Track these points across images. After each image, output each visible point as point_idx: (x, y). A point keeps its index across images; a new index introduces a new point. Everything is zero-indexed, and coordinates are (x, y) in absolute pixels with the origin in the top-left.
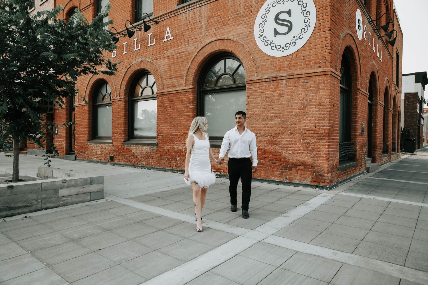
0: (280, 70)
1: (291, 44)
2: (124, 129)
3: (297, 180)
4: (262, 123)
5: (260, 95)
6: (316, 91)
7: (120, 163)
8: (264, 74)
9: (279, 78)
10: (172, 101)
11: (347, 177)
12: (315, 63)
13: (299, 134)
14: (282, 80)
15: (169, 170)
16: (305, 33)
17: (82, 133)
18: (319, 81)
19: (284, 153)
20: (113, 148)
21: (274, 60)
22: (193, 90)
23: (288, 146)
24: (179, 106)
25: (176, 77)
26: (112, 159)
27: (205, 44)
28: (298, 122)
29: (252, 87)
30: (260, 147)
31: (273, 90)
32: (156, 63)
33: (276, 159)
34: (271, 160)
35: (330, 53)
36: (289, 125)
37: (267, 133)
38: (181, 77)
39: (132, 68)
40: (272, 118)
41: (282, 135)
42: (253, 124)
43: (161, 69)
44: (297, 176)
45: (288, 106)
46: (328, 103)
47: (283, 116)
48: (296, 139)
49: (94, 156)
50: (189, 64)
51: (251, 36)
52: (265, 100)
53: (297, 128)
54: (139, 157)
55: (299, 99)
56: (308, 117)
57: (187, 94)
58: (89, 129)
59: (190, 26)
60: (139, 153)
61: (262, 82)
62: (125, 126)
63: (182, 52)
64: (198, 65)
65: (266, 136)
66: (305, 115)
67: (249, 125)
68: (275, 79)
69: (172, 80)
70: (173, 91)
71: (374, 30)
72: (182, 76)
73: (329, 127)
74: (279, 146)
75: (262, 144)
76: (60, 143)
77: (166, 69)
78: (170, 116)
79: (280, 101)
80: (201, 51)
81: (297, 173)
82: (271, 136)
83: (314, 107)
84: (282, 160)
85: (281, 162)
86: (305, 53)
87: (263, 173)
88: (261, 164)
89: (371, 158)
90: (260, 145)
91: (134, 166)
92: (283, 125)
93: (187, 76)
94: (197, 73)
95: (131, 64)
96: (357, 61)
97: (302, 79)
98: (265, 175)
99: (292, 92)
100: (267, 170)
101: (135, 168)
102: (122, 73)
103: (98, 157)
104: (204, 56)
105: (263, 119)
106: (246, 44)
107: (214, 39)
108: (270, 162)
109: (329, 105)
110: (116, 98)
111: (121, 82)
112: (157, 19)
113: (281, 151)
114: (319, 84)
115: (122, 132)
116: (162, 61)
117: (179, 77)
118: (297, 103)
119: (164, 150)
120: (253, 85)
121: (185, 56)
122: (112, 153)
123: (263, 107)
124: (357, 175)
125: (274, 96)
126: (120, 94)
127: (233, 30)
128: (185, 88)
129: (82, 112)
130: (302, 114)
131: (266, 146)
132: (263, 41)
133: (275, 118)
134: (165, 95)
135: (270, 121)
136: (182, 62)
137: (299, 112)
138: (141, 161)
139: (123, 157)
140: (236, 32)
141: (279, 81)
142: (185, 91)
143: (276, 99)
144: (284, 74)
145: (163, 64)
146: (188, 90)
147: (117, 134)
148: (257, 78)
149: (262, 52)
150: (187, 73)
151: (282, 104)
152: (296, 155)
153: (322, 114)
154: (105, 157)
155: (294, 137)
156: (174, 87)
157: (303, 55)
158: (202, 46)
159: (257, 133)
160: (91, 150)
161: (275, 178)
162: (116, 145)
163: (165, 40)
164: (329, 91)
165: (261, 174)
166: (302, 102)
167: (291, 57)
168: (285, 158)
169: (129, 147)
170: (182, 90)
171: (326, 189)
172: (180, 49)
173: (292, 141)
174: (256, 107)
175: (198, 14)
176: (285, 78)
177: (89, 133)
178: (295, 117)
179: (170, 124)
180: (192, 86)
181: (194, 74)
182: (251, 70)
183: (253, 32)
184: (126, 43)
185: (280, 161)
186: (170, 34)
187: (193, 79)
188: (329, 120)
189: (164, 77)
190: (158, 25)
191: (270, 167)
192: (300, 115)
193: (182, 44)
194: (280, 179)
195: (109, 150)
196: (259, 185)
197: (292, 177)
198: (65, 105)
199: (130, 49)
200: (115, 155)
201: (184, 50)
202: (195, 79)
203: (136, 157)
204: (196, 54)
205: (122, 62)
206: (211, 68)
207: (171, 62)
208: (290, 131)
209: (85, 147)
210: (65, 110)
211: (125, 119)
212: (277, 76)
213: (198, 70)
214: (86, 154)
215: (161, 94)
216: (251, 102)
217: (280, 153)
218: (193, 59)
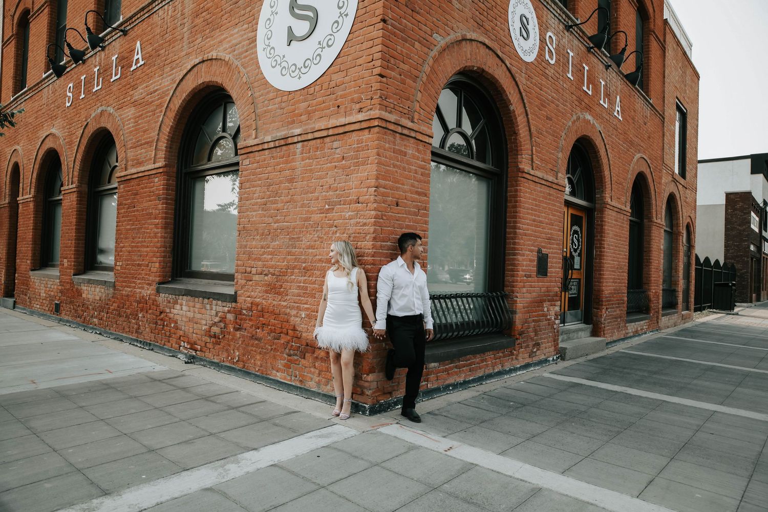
0: (293, 122)
1: (313, 59)
2: (75, 250)
3: (313, 383)
4: (259, 245)
5: (260, 179)
6: (352, 168)
7: (66, 318)
8: (267, 131)
9: (290, 141)
10: (136, 194)
11: (470, 375)
12: (353, 101)
14: (295, 145)
15: (127, 338)
16: (338, 31)
17: (24, 256)
18: (357, 144)
19: (294, 316)
20: (60, 287)
21: (285, 98)
22: (165, 169)
23: (300, 300)
24: (145, 205)
25: (145, 144)
26: (57, 309)
27: (185, 72)
28: (318, 242)
29: (247, 161)
30: (256, 300)
31: (281, 167)
32: (119, 116)
33: (281, 330)
34: (272, 331)
35: (381, 76)
37: (267, 267)
38: (149, 143)
39: (90, 126)
40: (277, 233)
41: (292, 274)
42: (246, 246)
43: (125, 127)
44: (313, 374)
46: (372, 198)
47: (294, 228)
49: (37, 303)
50: (162, 116)
51: (252, 48)
52: (266, 190)
54: (91, 307)
55: (322, 189)
56: (336, 232)
57: (156, 180)
58: (34, 247)
59: (168, 37)
60: (91, 300)
61: (263, 150)
62: (79, 244)
63: (155, 91)
64: (175, 117)
65: (266, 275)
66: (331, 226)
67: (240, 248)
69: (140, 151)
70: (138, 173)
72: (152, 142)
73: (373, 256)
74: (286, 298)
75: (259, 292)
77: (133, 127)
78: (133, 225)
79: (291, 192)
80: (180, 86)
81: (315, 367)
82: (274, 274)
83: (346, 208)
84: (290, 332)
85: (289, 338)
86: (337, 78)
87: (259, 360)
88: (256, 339)
89: (591, 326)
90: (256, 294)
91: (83, 326)
93: (158, 140)
94: (173, 134)
95: (89, 119)
97: (327, 140)
98: (261, 366)
99: (311, 170)
100: (265, 352)
101: (84, 330)
102: (77, 138)
103: (42, 305)
104: (183, 98)
105: (262, 234)
106: (245, 68)
107: (197, 61)
108: (270, 336)
109: (375, 201)
110: (67, 188)
111: (74, 155)
112: (126, 25)
113: (288, 310)
114: (357, 151)
115: (73, 256)
116: (127, 111)
117: (147, 143)
118: (318, 198)
119: (122, 295)
120: (249, 158)
121: (158, 99)
122: (58, 298)
123: (263, 208)
124: (515, 370)
125: (281, 182)
126: (73, 179)
127: (227, 38)
128: (153, 166)
129: (27, 215)
130: (327, 224)
131: (265, 297)
132: (269, 58)
133: (280, 233)
134: (129, 181)
135: (273, 240)
136: (154, 112)
137: (320, 219)
138: (92, 316)
139: (72, 307)
140: (229, 42)
141: (291, 146)
142: (154, 172)
143: (283, 189)
144: (297, 131)
145: (129, 118)
146: (158, 171)
147: (66, 260)
148: (256, 142)
149: (266, 83)
150: (158, 135)
151: (294, 201)
153: (361, 224)
154: (49, 306)
155: (311, 278)
156: (141, 163)
157: (333, 84)
158: (181, 77)
159: (252, 267)
160: (34, 290)
161: (278, 374)
162: (64, 282)
163: (134, 67)
164: (374, 167)
165: (256, 362)
166: (326, 196)
167: (311, 90)
168: (294, 329)
169: (79, 287)
170: (149, 170)
171: (364, 413)
172: (152, 84)
173: (306, 288)
174: (253, 208)
175: (180, 8)
176: (300, 139)
177: (34, 255)
178: (314, 230)
179: (133, 242)
180: (165, 161)
181: (168, 136)
182: (247, 123)
183: (255, 40)
184: (85, 76)
185: (287, 334)
186: (140, 56)
187: (166, 147)
188: (375, 239)
189: (129, 145)
190: (126, 37)
191: (270, 347)
192: (322, 227)
193: (155, 74)
194: (285, 379)
195: (55, 290)
196: (238, 388)
197: (306, 374)
198: (7, 201)
199: (89, 89)
200: (61, 302)
201: (157, 86)
202: (170, 148)
203: (88, 308)
204: (171, 94)
205: (78, 116)
206: (203, 125)
207: (139, 111)
208: (304, 265)
209: (26, 283)
210: (7, 209)
211: (78, 230)
212: (286, 134)
213: (175, 128)
214: (27, 298)
215: (123, 179)
216: (246, 195)
217: (286, 316)
218: (168, 104)
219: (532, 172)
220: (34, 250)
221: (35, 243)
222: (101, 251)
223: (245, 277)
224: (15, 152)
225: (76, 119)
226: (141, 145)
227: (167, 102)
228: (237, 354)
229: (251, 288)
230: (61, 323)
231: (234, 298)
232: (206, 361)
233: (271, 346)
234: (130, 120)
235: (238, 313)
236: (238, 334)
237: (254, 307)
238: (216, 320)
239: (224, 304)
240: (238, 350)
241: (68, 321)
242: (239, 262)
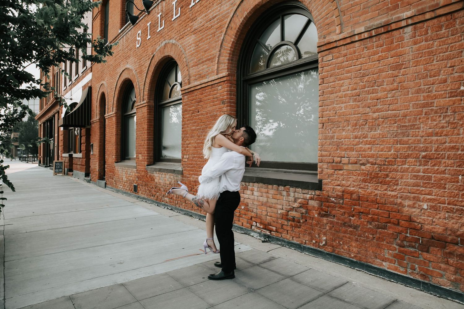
0: (396, 7)
2: (147, 148)
3: (445, 280)
4: (352, 135)
5: (348, 72)
7: (143, 196)
8: (357, 24)
9: (394, 26)
10: (200, 101)
13: (452, 161)
14: (401, 30)
15: (196, 215)
17: (111, 153)
19: (409, 206)
20: (137, 174)
22: (228, 78)
23: (418, 190)
24: (209, 109)
25: (206, 61)
26: (136, 189)
28: (448, 129)
29: (330, 57)
30: (349, 188)
31: (380, 56)
32: (181, 44)
33: (387, 220)
34: (373, 220)
36: (422, 137)
37: (365, 157)
38: (211, 60)
39: (155, 57)
40: (377, 122)
41: (404, 163)
42: (332, 137)
43: (187, 52)
44: (445, 270)
45: (418, 92)
47: (405, 116)
48: (444, 172)
49: (120, 184)
50: (223, 36)
52: (359, 81)
53: (447, 144)
54: (162, 189)
55: (453, 70)
57: (220, 87)
58: (117, 147)
60: (162, 184)
61: (353, 42)
62: (150, 143)
63: (214, 18)
64: (236, 34)
65: (363, 164)
67: (325, 139)
68: (382, 30)
69: (201, 67)
70: (201, 84)
72: (214, 58)
74: (395, 187)
75: (354, 181)
76: (95, 165)
77: (194, 50)
78: (197, 126)
79: (398, 80)
80: (240, 7)
81: (447, 263)
82: (375, 164)
84: (403, 222)
85: (400, 228)
87: (355, 247)
88: (350, 226)
90: (349, 183)
91: (157, 203)
92: (405, 139)
93: (219, 55)
94: (234, 49)
95: (155, 52)
98: (359, 253)
100: (364, 241)
101: (158, 205)
102: (146, 68)
103: (124, 186)
104: (244, 16)
105: (356, 125)
108: (371, 224)
110: (140, 104)
111: (144, 80)
113: (399, 200)
115: (146, 152)
116: (187, 39)
117: (209, 60)
118: (445, 81)
119: (190, 181)
120: (332, 53)
121: (218, 23)
122: (135, 181)
123: (356, 99)
125: (381, 71)
126: (144, 97)
128: (216, 77)
129: (111, 126)
130: (463, 108)
131: (362, 186)
133: (383, 121)
134: (192, 92)
135: (372, 129)
136: (214, 34)
137: (451, 103)
138: (164, 196)
139: (147, 188)
141: (394, 32)
142: (216, 82)
143: (385, 78)
144: (409, 14)
145: (190, 44)
146: (222, 80)
147: (141, 155)
148: (341, 36)
150: (220, 51)
151: (403, 88)
152: (442, 214)
154: (129, 187)
155: (436, 168)
156: (203, 77)
159: (342, 157)
160: (118, 175)
161: (384, 263)
162: (140, 171)
163: (192, 4)
165: (351, 248)
166: (460, 77)
168: (410, 220)
169: (152, 174)
170: (213, 80)
172: (211, 12)
173: (430, 178)
174: (340, 101)
176: (410, 21)
177: (117, 152)
178: (440, 116)
179: (198, 139)
180: (227, 71)
181: (230, 50)
182: (327, 21)
184: (150, 23)
185: (398, 224)
187: (228, 60)
189: (191, 64)
191: (371, 236)
192: (454, 112)
193: (213, 4)
194: (396, 269)
195: (133, 176)
196: (349, 279)
197: (431, 269)
198: (98, 118)
199: (154, 31)
200: (138, 185)
201: (216, 13)
202: (232, 60)
203: (160, 190)
204: (231, 16)
205: (146, 52)
206: (259, 39)
207: (200, 37)
208: (424, 154)
209: (113, 171)
210: (98, 123)
211: (149, 134)
212: (388, 21)
213: (236, 43)
214: (114, 181)
215: (187, 91)
216: (330, 89)
217: (396, 206)
218: (228, 25)
220: (117, 149)
221: (117, 144)
222: (165, 148)
223: (333, 166)
224: (102, 85)
225: (144, 55)
226: (203, 62)
227: (228, 23)
228: (325, 238)
229: (341, 177)
230: (139, 199)
231: (318, 186)
232: (285, 242)
233: (373, 235)
234: (190, 45)
235: (324, 201)
236: (325, 220)
237: (346, 196)
238: (294, 206)
239: (306, 191)
240: (325, 234)
241: (144, 198)
242: (324, 153)
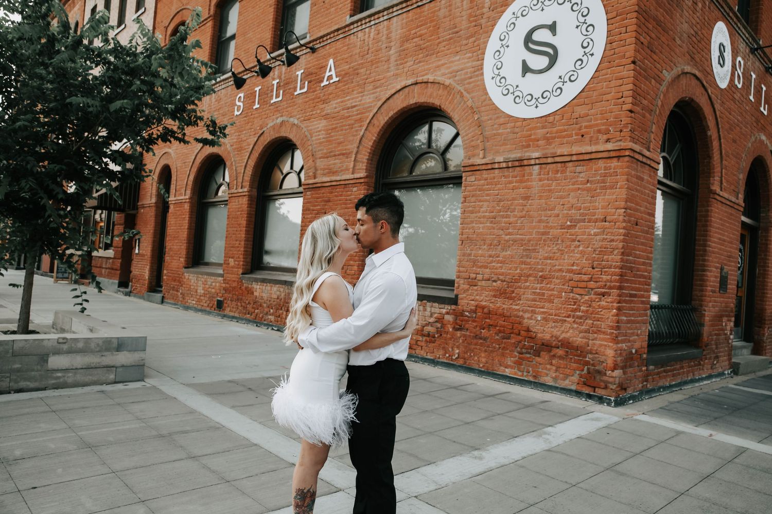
0: (528, 146)
1: (553, 91)
2: (244, 251)
3: (549, 378)
4: (487, 253)
5: (488, 195)
6: (598, 191)
7: (232, 314)
8: (497, 152)
9: (526, 162)
10: (329, 201)
11: (673, 380)
12: (599, 131)
13: (559, 281)
14: (531, 167)
16: (582, 68)
17: (176, 254)
18: (605, 170)
19: (528, 318)
20: (224, 285)
21: (519, 124)
22: (366, 180)
23: (535, 304)
24: (340, 211)
25: (339, 155)
26: (220, 305)
27: (393, 91)
28: (558, 254)
29: (473, 178)
30: (481, 303)
31: (514, 186)
32: (305, 127)
33: (511, 331)
34: (500, 331)
35: (631, 111)
36: (540, 259)
37: (496, 275)
38: (346, 155)
39: (265, 135)
40: (508, 244)
41: (526, 281)
42: (470, 255)
43: (314, 138)
44: (549, 370)
45: (540, 221)
46: (621, 218)
47: (529, 241)
48: (553, 290)
49: (192, 299)
50: (363, 131)
51: (477, 76)
52: (496, 205)
53: (557, 267)
54: (265, 305)
55: (563, 208)
56: (579, 246)
57: (355, 189)
58: (189, 246)
59: (370, 57)
60: (265, 298)
61: (493, 169)
62: (247, 245)
63: (353, 107)
64: (379, 132)
65: (495, 281)
66: (574, 240)
67: (463, 256)
68: (517, 164)
69: (332, 161)
70: (331, 182)
71: (766, 68)
72: (349, 153)
73: (621, 268)
74: (518, 302)
75: (486, 297)
76: (142, 269)
77: (324, 138)
79: (526, 208)
80: (385, 104)
81: (551, 364)
82: (504, 281)
83: (591, 226)
84: (522, 332)
85: (521, 338)
86: (581, 111)
87: (484, 357)
88: (481, 338)
89: (752, 344)
90: (482, 298)
91: (255, 322)
92: (528, 260)
93: (357, 153)
94: (375, 148)
95: (266, 128)
96: (712, 132)
97: (570, 164)
98: (487, 363)
99: (550, 191)
100: (492, 351)
101: (257, 326)
102: (250, 145)
103: (199, 301)
104: (390, 115)
105: (491, 245)
106: (468, 93)
107: (409, 82)
108: (498, 336)
109: (624, 221)
110: (236, 191)
111: (246, 161)
112: (315, 43)
113: (521, 313)
114: (604, 176)
115: (241, 256)
116: (316, 123)
117: (343, 154)
118: (558, 216)
120: (475, 175)
121: (357, 115)
122: (220, 295)
123: (492, 221)
124: (702, 379)
125: (514, 199)
126: (244, 184)
127: (446, 64)
128: (352, 176)
129: (180, 215)
130: (568, 238)
131: (492, 301)
132: (500, 86)
133: (513, 244)
134: (318, 189)
135: (503, 250)
136: (351, 126)
137: (561, 234)
138: (267, 313)
139: (239, 304)
140: (449, 68)
141: (526, 167)
142: (352, 182)
143: (516, 206)
144: (536, 155)
145: (318, 129)
146: (358, 181)
147: (233, 260)
148: (483, 161)
149: (497, 108)
150: (358, 147)
151: (530, 217)
152: (551, 324)
153: (609, 240)
154: (209, 302)
155: (548, 286)
156: (335, 173)
157: (576, 115)
158: (387, 96)
159: (477, 274)
160: (188, 286)
161: (507, 370)
162: (230, 281)
163: (325, 83)
164: (624, 191)
165: (480, 359)
166: (567, 214)
167: (551, 119)
168: (528, 330)
169: (250, 286)
170: (348, 180)
171: (609, 404)
172: (349, 100)
173: (543, 294)
174: (479, 221)
175: (385, 32)
176: (537, 161)
177: (188, 253)
178: (553, 244)
180: (366, 172)
181: (371, 149)
182: (472, 143)
183: (482, 69)
184: (260, 87)
185: (519, 334)
186: (333, 73)
187: (368, 159)
188: (623, 254)
189: (319, 154)
190: (315, 54)
191: (497, 346)
192: (563, 241)
193: (353, 91)
194: (515, 374)
195: (217, 288)
196: (475, 382)
197: (540, 370)
198: (154, 200)
199: (265, 100)
200: (225, 299)
201: (356, 102)
202: (372, 160)
203: (261, 306)
204: (375, 111)
205: (250, 124)
206: (403, 140)
207: (332, 124)
208: (541, 274)
209: (178, 279)
210: (154, 209)
211: (247, 232)
212: (521, 157)
213: (378, 142)
214: (179, 294)
215: (311, 186)
216: (470, 209)
217: (518, 319)
218: (371, 121)
219: (721, 193)
220: (188, 249)
221: (189, 242)
222: (267, 253)
223: (469, 282)
224: (166, 155)
225: (248, 127)
226: (335, 156)
227: (370, 118)
228: (457, 351)
229: (476, 293)
230: (225, 318)
231: (454, 301)
232: (418, 358)
233: (499, 345)
234: (319, 131)
235: (459, 315)
236: (458, 333)
237: (479, 310)
238: (430, 321)
239: (442, 306)
240: (458, 347)
241: (233, 317)
242: (462, 269)
